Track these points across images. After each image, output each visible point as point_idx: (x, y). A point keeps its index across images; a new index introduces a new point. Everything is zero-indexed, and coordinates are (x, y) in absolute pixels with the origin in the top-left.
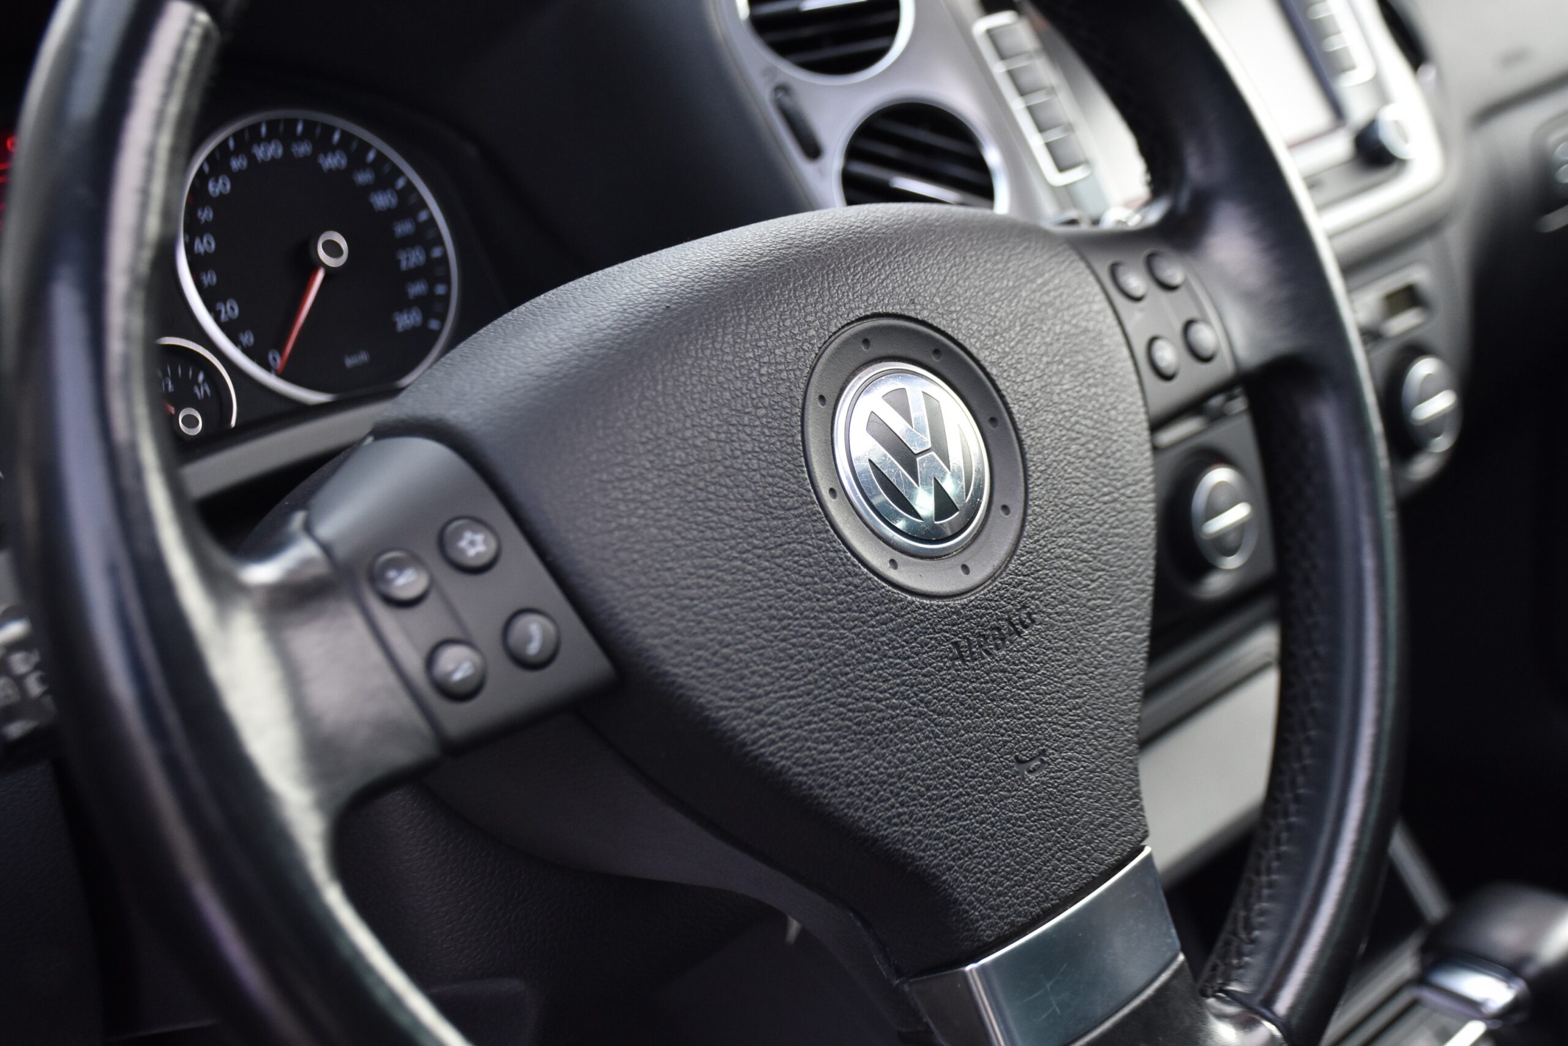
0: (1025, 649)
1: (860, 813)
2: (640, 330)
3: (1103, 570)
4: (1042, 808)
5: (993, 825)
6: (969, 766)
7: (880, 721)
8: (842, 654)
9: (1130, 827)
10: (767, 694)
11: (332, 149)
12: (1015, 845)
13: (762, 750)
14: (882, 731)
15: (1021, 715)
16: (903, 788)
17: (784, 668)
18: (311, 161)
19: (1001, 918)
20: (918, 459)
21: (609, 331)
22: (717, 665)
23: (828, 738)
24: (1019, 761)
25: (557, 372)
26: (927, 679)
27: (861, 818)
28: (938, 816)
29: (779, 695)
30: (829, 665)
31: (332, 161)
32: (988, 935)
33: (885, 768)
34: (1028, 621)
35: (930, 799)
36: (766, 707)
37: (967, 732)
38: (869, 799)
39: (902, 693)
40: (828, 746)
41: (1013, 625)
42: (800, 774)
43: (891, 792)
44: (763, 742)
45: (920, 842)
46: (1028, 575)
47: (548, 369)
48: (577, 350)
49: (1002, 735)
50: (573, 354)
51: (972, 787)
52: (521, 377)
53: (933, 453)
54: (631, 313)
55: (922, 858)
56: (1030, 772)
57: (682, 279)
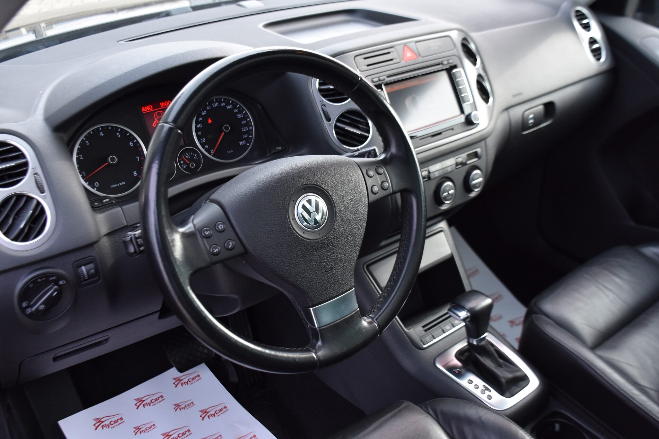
0: (330, 250)
1: (291, 279)
2: (258, 187)
3: (351, 234)
4: (330, 280)
5: (319, 283)
6: (315, 272)
7: (297, 263)
8: (290, 250)
9: (350, 285)
10: (275, 257)
11: (229, 104)
12: (323, 287)
13: (272, 267)
14: (297, 265)
15: (328, 263)
16: (300, 275)
17: (278, 252)
18: (225, 107)
19: (318, 300)
20: (312, 213)
21: (253, 186)
22: (265, 251)
23: (286, 265)
24: (326, 271)
25: (242, 194)
26: (308, 255)
27: (291, 280)
28: (307, 281)
29: (277, 257)
30: (288, 252)
31: (229, 107)
32: (315, 303)
33: (297, 272)
34: (332, 245)
35: (306, 278)
36: (274, 259)
37: (315, 266)
38: (293, 277)
39: (302, 258)
40: (285, 267)
41: (328, 246)
42: (279, 272)
43: (298, 276)
44: (272, 266)
45: (303, 285)
46: (333, 236)
47: (240, 193)
48: (246, 190)
49: (323, 266)
50: (245, 190)
51: (315, 276)
52: (235, 194)
53: (315, 212)
54: (258, 183)
55: (303, 288)
56: (328, 273)
57: (269, 176)
